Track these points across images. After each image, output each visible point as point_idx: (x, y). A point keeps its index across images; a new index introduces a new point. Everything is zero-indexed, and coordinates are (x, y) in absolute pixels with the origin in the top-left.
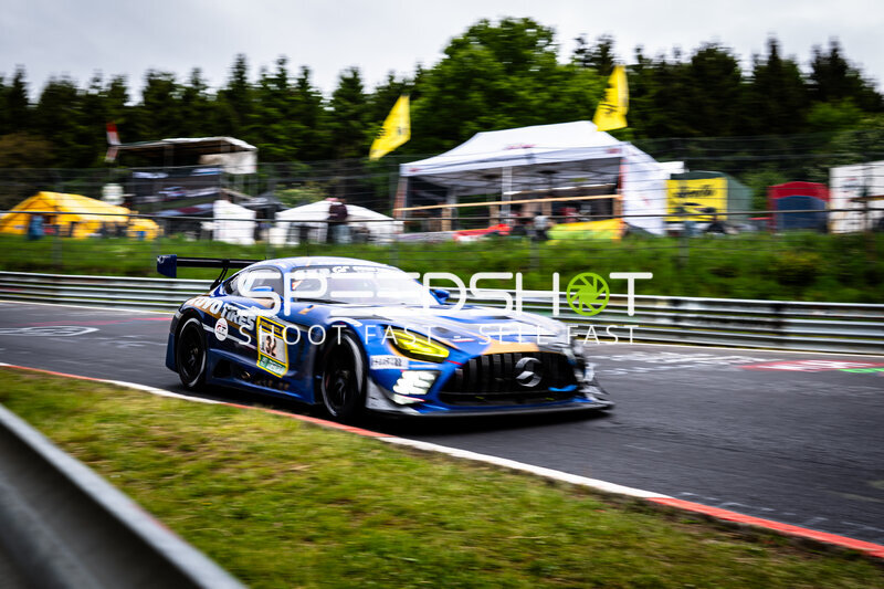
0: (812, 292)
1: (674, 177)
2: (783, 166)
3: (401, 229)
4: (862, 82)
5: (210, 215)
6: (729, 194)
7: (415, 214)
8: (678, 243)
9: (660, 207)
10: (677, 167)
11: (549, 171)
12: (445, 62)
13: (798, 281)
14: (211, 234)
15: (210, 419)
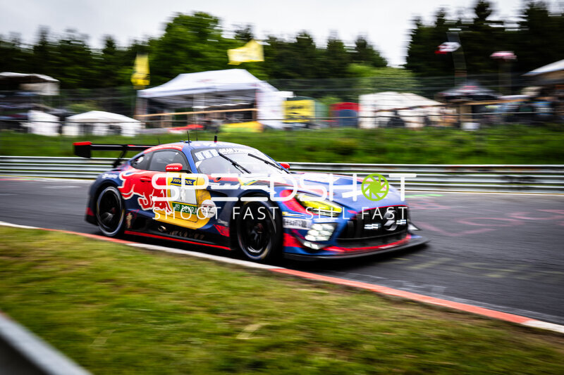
0: (355, 159)
1: (288, 99)
2: (338, 94)
3: (144, 127)
4: (374, 51)
5: (26, 119)
6: (316, 109)
7: (151, 119)
8: (290, 134)
9: (280, 116)
10: (289, 94)
11: (220, 95)
12: (166, 35)
13: (346, 153)
14: (26, 129)
15: (28, 238)
